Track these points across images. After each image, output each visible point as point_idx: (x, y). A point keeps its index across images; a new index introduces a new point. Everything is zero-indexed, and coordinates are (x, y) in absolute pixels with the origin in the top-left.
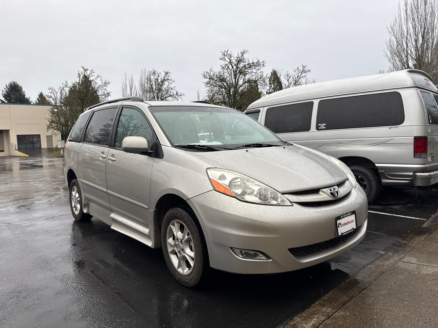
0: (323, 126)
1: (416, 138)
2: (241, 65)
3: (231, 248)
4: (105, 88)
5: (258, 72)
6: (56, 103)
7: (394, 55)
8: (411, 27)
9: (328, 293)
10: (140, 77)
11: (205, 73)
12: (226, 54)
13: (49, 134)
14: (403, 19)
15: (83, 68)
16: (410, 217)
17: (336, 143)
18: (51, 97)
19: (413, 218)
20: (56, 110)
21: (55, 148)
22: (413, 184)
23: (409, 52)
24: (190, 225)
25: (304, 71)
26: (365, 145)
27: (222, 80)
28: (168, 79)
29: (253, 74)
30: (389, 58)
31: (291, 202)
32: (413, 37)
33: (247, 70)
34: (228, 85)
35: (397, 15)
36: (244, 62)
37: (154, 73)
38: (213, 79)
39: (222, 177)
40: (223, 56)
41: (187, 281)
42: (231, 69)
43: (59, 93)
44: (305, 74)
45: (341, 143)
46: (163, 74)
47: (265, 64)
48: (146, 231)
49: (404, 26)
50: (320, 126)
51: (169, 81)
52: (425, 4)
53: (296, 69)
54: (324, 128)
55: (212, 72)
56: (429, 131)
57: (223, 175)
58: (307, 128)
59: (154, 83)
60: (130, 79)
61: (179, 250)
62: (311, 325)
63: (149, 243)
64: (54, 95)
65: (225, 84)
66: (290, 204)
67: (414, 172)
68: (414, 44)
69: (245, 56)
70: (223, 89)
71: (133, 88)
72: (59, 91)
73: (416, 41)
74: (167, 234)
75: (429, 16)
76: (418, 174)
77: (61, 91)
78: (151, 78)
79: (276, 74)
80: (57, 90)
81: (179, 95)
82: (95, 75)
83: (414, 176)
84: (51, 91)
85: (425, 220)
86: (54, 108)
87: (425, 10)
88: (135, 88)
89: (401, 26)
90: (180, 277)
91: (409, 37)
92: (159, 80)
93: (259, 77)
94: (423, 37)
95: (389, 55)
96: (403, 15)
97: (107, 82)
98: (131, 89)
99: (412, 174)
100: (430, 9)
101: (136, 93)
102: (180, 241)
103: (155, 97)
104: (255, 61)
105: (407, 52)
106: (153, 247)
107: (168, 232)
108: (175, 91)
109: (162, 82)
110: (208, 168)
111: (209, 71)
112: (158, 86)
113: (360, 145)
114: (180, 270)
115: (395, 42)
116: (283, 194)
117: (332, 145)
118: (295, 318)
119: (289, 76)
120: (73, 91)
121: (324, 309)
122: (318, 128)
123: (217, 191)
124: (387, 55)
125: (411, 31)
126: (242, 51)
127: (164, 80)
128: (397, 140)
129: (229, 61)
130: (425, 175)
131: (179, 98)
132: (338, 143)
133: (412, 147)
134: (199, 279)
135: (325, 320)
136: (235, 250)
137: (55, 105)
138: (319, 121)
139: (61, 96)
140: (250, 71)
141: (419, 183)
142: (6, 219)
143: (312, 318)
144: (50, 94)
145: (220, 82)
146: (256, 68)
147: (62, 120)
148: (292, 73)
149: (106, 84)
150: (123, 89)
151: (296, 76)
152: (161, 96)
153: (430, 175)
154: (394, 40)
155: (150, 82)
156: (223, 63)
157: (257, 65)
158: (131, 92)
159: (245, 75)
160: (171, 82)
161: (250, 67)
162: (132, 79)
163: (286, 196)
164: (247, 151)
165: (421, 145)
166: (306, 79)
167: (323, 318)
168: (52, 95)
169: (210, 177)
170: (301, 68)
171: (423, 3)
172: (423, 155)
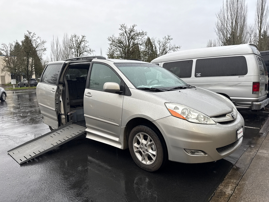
0: (199, 74)
1: (254, 83)
2: (132, 34)
3: (184, 149)
4: (43, 45)
5: (142, 38)
6: (7, 54)
7: (220, 31)
8: (229, 15)
9: (229, 172)
10: (63, 39)
11: (110, 37)
12: (123, 26)
13: (3, 75)
14: (225, 10)
15: (28, 31)
16: (250, 127)
17: (207, 85)
18: (3, 50)
19: (252, 128)
20: (7, 59)
21: (7, 84)
22: (251, 108)
23: (228, 29)
24: (154, 136)
25: (169, 39)
26: (224, 86)
27: (121, 42)
28: (84, 41)
29: (140, 39)
30: (217, 33)
31: (216, 122)
32: (230, 21)
33: (136, 37)
34: (124, 46)
35: (222, 7)
36: (134, 32)
37: (75, 36)
38: (114, 42)
39: (176, 108)
40: (121, 27)
41: (150, 168)
42: (125, 36)
43: (9, 47)
44: (169, 41)
45: (210, 85)
46: (81, 37)
47: (147, 34)
48: (117, 139)
49: (226, 14)
50: (197, 75)
51: (85, 42)
52: (238, 1)
53: (164, 37)
54: (200, 76)
55: (113, 37)
56: (261, 79)
57: (176, 107)
58: (190, 76)
59: (75, 42)
60: (56, 39)
61: (144, 150)
62: (230, 189)
63: (120, 147)
64: (6, 49)
65: (122, 45)
66: (215, 123)
67: (252, 102)
68: (231, 25)
69: (135, 28)
70: (121, 48)
71: (59, 45)
72: (9, 46)
73: (232, 23)
74: (134, 141)
75: (239, 9)
76: (254, 103)
77: (11, 46)
78: (73, 40)
79: (150, 40)
80: (8, 46)
81: (91, 51)
82: (37, 36)
83: (252, 104)
84: (3, 46)
85: (259, 128)
86: (6, 58)
87: (237, 5)
88: (60, 45)
89: (224, 14)
90: (144, 166)
91: (228, 21)
92: (79, 41)
93: (143, 42)
94: (236, 21)
95: (217, 31)
96: (225, 7)
97: (44, 41)
98: (57, 46)
99: (251, 103)
100: (240, 5)
101: (61, 49)
102: (144, 145)
103: (75, 52)
104: (141, 32)
105: (227, 30)
106: (122, 148)
107: (134, 139)
108: (89, 49)
109: (80, 43)
110: (166, 103)
111: (112, 37)
112: (78, 45)
113: (221, 86)
114: (144, 162)
115: (220, 23)
116: (211, 117)
117: (206, 86)
118: (219, 186)
119: (160, 41)
120: (17, 46)
121: (232, 181)
122: (196, 76)
123: (174, 116)
124: (216, 31)
125: (230, 17)
126: (133, 25)
127: (82, 41)
128: (243, 84)
129: (124, 30)
130: (258, 104)
131: (91, 53)
132: (208, 85)
133: (252, 88)
134: (160, 167)
135: (236, 187)
136: (187, 150)
137: (6, 56)
138: (196, 72)
139: (11, 50)
140: (137, 38)
141: (254, 108)
142: (5, 132)
143: (229, 186)
144: (3, 48)
145: (119, 43)
146: (141, 36)
147: (12, 66)
148: (162, 40)
149: (44, 42)
150: (52, 46)
151: (164, 42)
152: (80, 51)
153: (260, 104)
154: (220, 22)
155: (73, 42)
156: (121, 32)
157: (142, 34)
158: (57, 48)
159: (134, 40)
160: (86, 42)
161: (138, 35)
162: (57, 40)
163: (213, 118)
164: (180, 91)
165: (256, 87)
166: (170, 44)
167: (234, 186)
168: (4, 49)
169: (168, 108)
170: (167, 37)
171: (236, 1)
172: (257, 92)
